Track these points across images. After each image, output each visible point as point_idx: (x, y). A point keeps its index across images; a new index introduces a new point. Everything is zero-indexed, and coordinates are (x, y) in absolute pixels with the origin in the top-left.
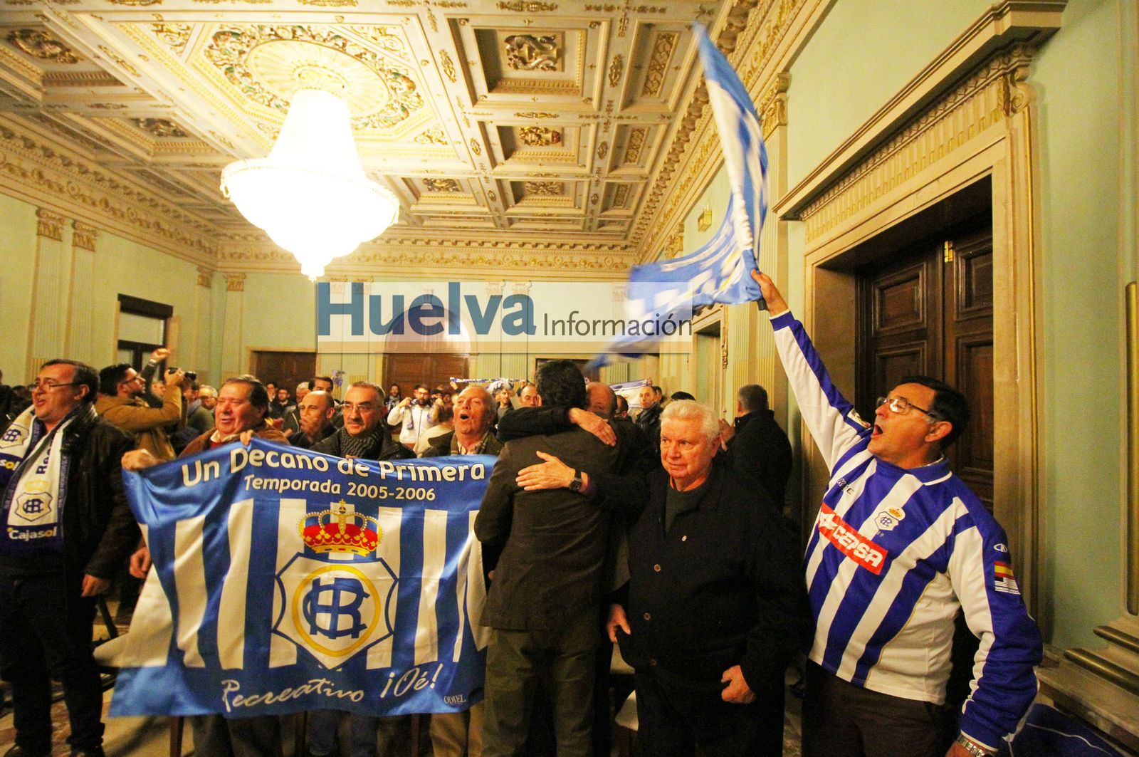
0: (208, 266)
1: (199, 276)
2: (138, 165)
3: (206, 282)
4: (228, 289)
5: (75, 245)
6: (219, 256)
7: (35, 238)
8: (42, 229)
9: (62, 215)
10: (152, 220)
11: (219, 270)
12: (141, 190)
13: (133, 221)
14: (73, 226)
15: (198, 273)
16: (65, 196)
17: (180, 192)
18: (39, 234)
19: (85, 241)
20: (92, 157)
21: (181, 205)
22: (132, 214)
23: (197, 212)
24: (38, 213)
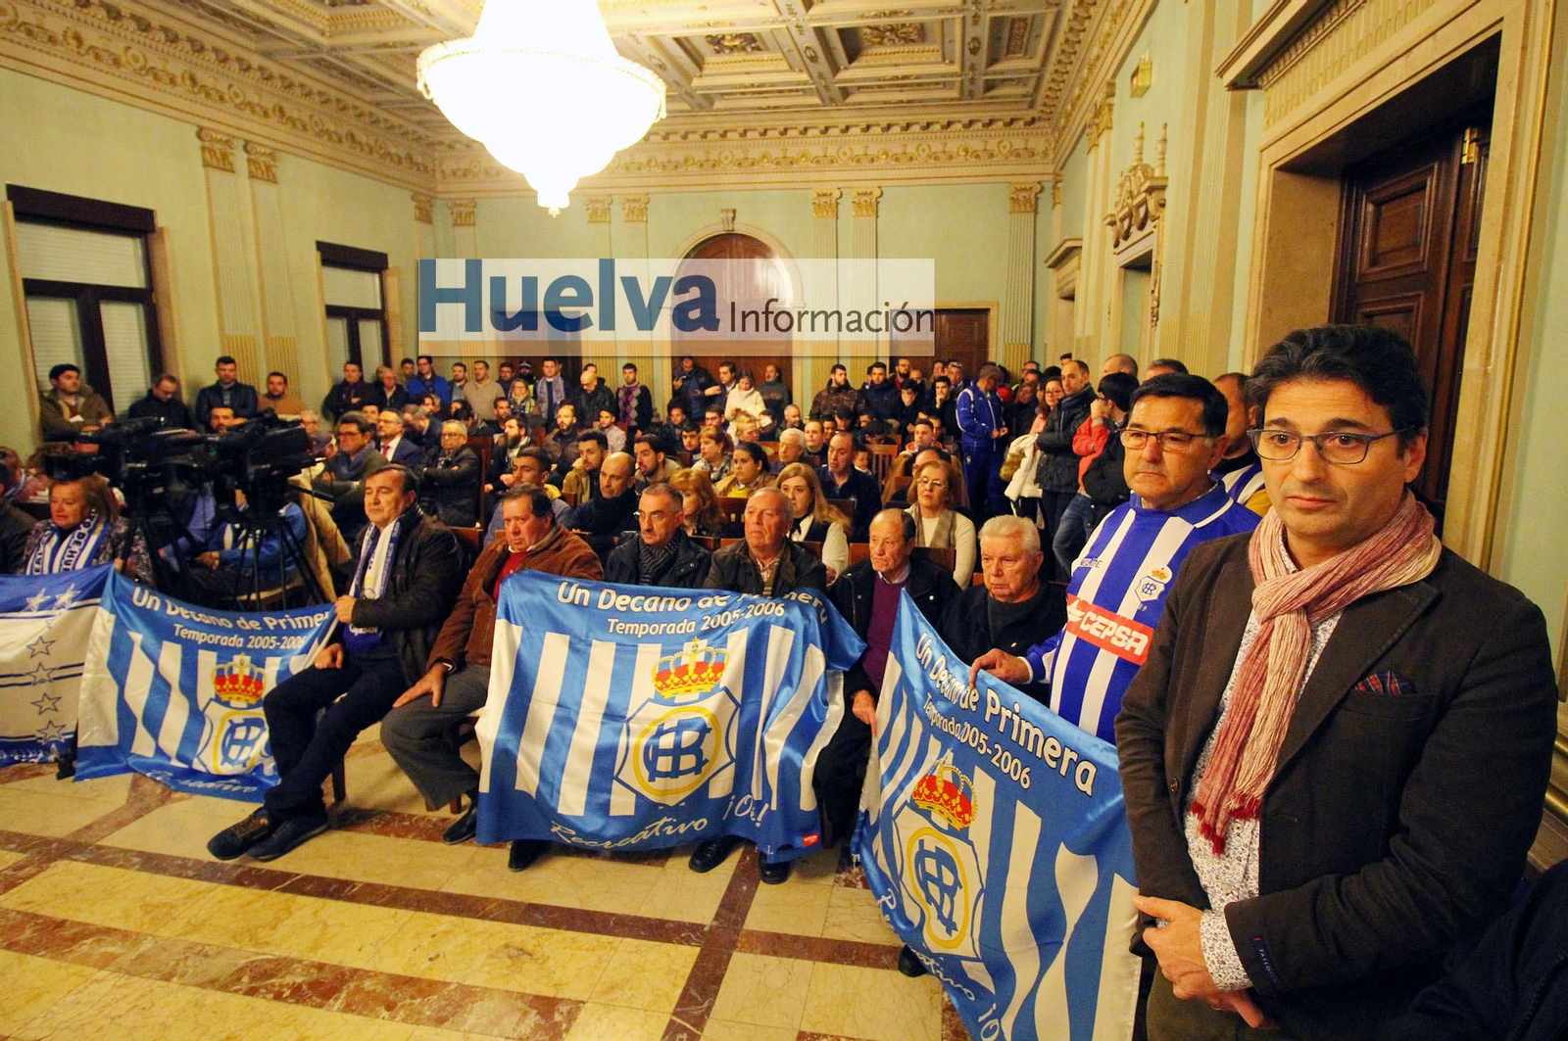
0: (425, 192)
1: (416, 207)
3: (425, 217)
4: (455, 224)
5: (252, 176)
7: (201, 170)
8: (208, 156)
10: (343, 131)
11: (440, 196)
13: (318, 134)
14: (246, 149)
15: (414, 204)
16: (228, 107)
18: (206, 165)
19: (264, 172)
22: (317, 124)
24: (200, 137)
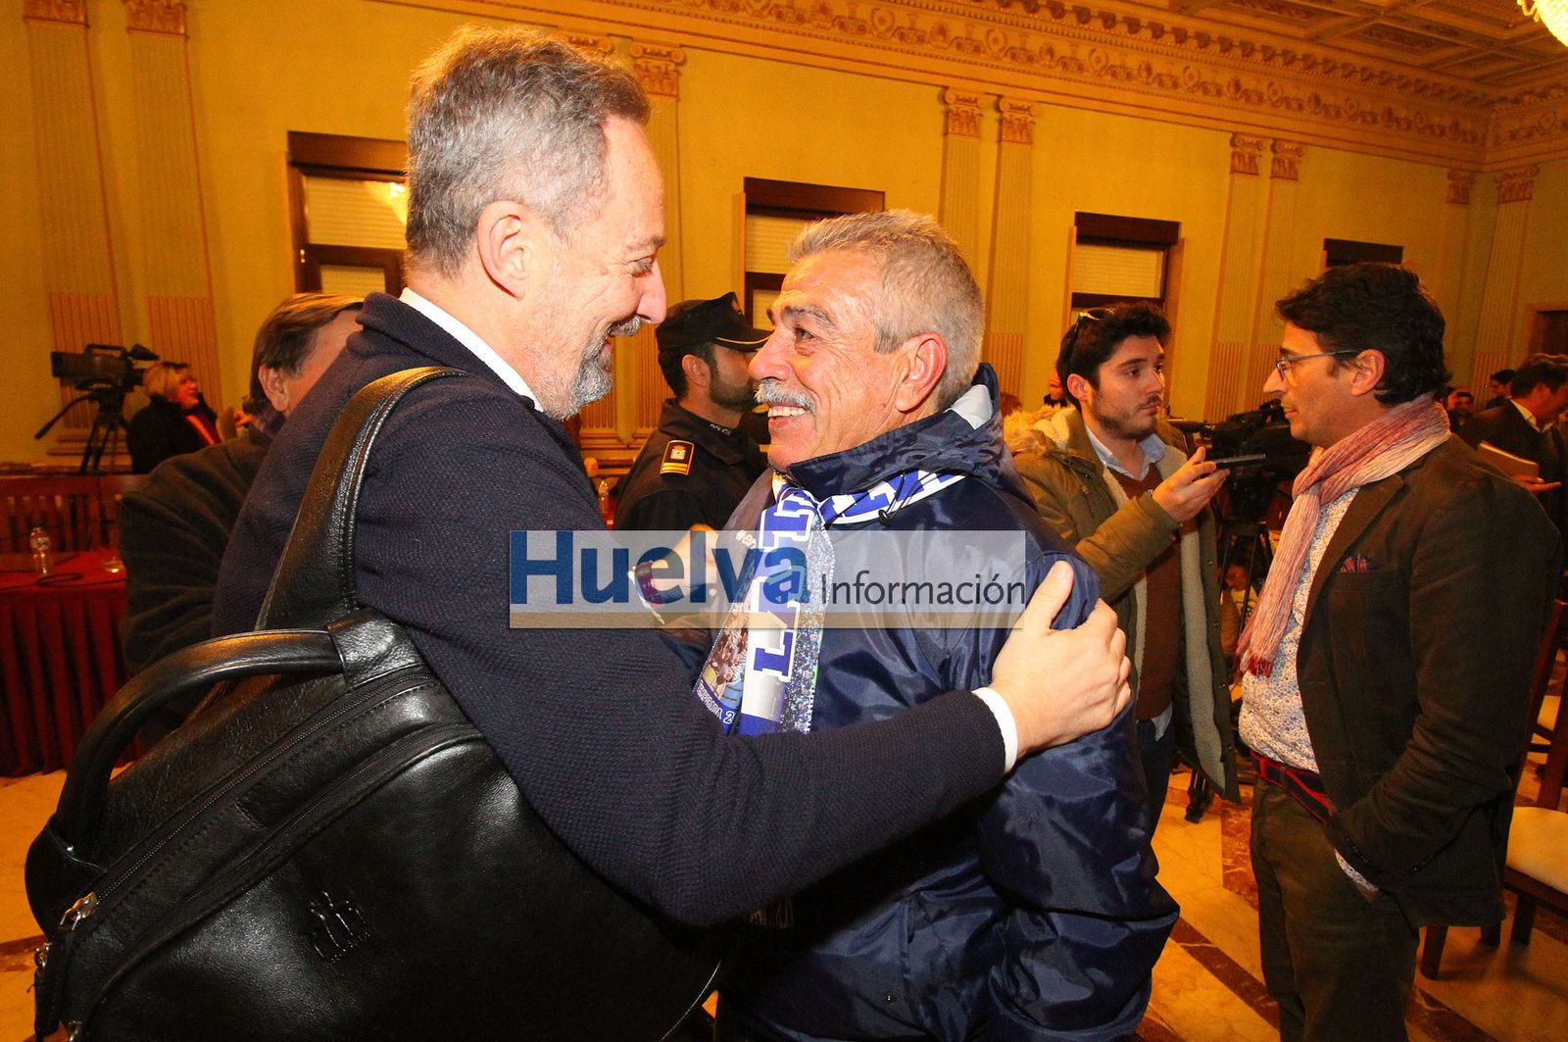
0: (1465, 166)
1: (1450, 186)
2: (1366, 20)
3: (1461, 197)
4: (1502, 200)
5: (1274, 176)
6: (1490, 143)
7: (1227, 177)
8: (1236, 161)
9: (1258, 136)
10: (1379, 109)
11: (1485, 169)
12: (1366, 62)
13: (1352, 118)
14: (1273, 149)
15: (1449, 182)
16: (1265, 107)
17: (1429, 44)
18: (1233, 171)
19: (1286, 171)
20: (1301, 33)
21: (1428, 67)
22: (1352, 107)
23: (1457, 72)
24: (1233, 143)
